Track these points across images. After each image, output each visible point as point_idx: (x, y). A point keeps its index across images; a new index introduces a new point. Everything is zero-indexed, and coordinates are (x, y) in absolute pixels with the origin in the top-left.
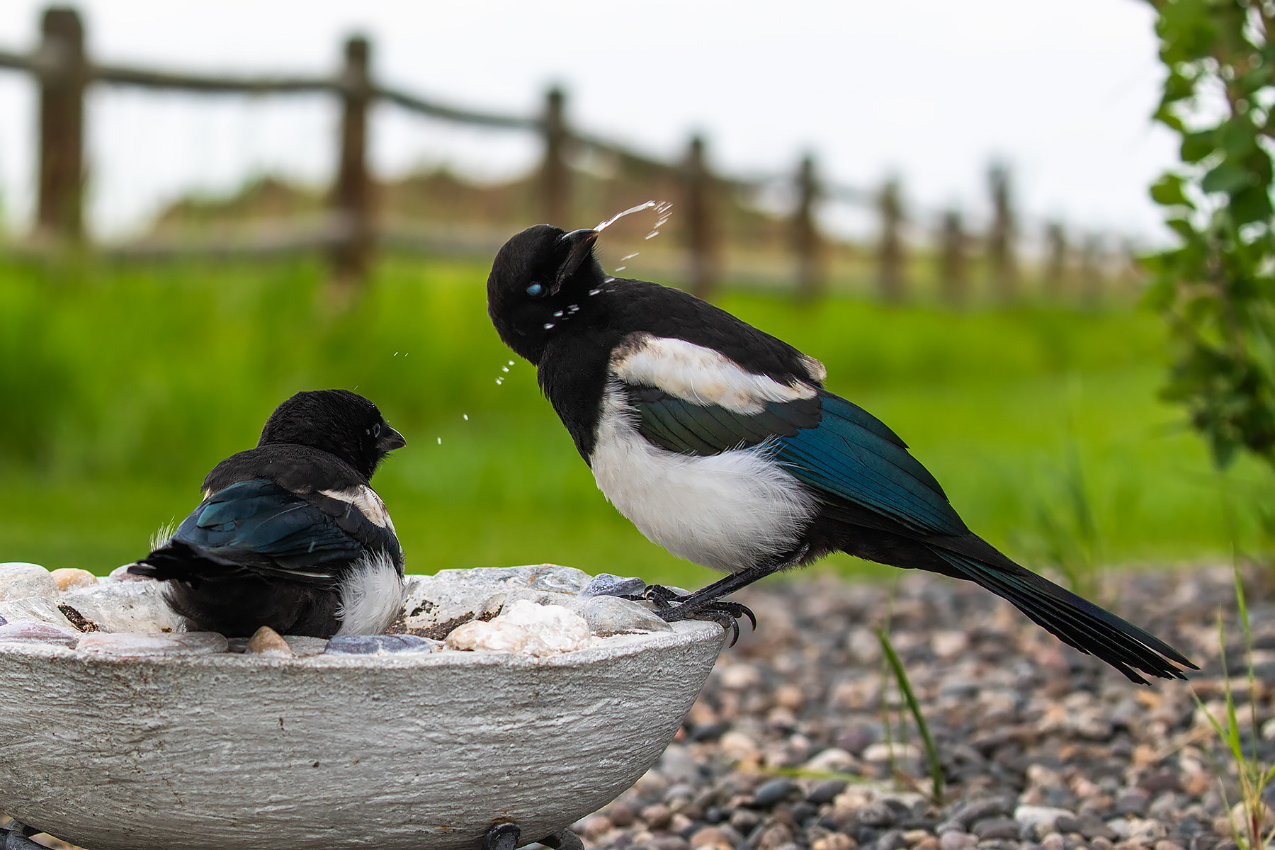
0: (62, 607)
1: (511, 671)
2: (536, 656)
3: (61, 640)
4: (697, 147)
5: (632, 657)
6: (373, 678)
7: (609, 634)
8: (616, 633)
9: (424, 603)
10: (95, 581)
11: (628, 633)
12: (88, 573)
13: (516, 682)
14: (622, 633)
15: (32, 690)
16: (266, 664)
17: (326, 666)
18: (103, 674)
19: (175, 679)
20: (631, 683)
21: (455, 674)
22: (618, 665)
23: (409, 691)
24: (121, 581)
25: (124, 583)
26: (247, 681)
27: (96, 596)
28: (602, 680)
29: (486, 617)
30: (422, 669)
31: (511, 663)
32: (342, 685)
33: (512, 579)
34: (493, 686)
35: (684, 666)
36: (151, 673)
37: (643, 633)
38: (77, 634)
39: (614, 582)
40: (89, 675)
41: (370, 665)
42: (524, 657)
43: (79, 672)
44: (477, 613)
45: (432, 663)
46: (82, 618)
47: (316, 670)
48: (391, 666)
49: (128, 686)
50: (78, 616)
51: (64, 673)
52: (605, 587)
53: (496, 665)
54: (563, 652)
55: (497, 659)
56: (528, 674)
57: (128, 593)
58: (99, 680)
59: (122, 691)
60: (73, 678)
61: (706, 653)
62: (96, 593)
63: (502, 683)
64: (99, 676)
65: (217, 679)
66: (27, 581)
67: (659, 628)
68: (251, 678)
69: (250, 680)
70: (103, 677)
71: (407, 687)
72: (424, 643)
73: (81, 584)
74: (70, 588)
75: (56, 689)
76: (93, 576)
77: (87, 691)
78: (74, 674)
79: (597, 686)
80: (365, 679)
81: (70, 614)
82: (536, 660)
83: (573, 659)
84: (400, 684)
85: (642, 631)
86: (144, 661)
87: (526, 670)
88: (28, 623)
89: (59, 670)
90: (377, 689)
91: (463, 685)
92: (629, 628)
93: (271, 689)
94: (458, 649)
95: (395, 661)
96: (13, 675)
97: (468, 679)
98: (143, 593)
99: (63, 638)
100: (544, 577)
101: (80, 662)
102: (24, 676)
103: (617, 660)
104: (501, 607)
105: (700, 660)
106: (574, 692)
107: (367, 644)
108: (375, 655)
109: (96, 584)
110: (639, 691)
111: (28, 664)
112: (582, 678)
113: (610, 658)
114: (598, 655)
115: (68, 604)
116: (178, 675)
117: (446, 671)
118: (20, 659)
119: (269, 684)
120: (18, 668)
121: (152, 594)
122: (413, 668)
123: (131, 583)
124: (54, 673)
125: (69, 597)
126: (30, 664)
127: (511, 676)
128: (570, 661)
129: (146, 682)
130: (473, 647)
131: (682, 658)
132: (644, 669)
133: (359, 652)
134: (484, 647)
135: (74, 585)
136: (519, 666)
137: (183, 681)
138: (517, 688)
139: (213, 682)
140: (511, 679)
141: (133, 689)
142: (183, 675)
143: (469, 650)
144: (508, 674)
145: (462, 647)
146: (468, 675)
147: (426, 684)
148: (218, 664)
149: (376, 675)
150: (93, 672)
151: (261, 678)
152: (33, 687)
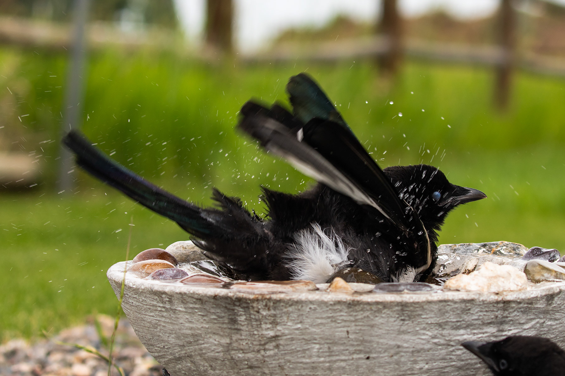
1: (482, 303)
2: (496, 294)
5: (552, 295)
6: (401, 308)
7: (539, 282)
8: (542, 281)
11: (549, 281)
13: (484, 310)
14: (546, 281)
15: (202, 314)
16: (339, 299)
17: (374, 300)
18: (244, 305)
19: (286, 308)
20: (552, 310)
21: (449, 305)
23: (422, 315)
26: (328, 309)
28: (535, 308)
29: (467, 272)
30: (430, 302)
31: (481, 299)
32: (383, 312)
33: (482, 250)
34: (472, 312)
36: (272, 304)
37: (558, 282)
39: (541, 252)
40: (235, 305)
41: (400, 300)
42: (489, 295)
43: (229, 304)
44: (463, 271)
45: (436, 299)
47: (368, 303)
48: (411, 301)
49: (258, 312)
51: (221, 305)
52: (536, 255)
53: (472, 300)
54: (512, 292)
55: (474, 297)
56: (491, 305)
59: (255, 315)
60: (226, 307)
63: (476, 310)
64: (241, 306)
65: (310, 308)
68: (330, 307)
69: (330, 309)
71: (420, 313)
75: (217, 314)
78: (227, 305)
79: (531, 312)
80: (397, 308)
82: (496, 297)
83: (518, 297)
84: (417, 311)
85: (558, 280)
86: (267, 297)
87: (490, 303)
89: (218, 303)
90: (403, 314)
91: (454, 311)
92: (550, 278)
93: (342, 314)
94: (450, 290)
95: (414, 298)
96: (191, 306)
97: (456, 308)
100: (500, 249)
102: (198, 306)
104: (476, 266)
106: (518, 316)
108: (402, 295)
110: (556, 315)
111: (200, 299)
112: (522, 308)
113: (539, 296)
114: (532, 294)
116: (287, 306)
117: (444, 304)
118: (196, 296)
119: (341, 311)
120: (194, 302)
122: (423, 302)
124: (215, 304)
127: (481, 306)
128: (516, 297)
129: (269, 309)
130: (460, 289)
132: (559, 302)
134: (466, 289)
136: (486, 301)
137: (290, 309)
138: (485, 313)
139: (308, 310)
140: (481, 308)
141: (261, 314)
142: (291, 306)
143: (458, 290)
144: (479, 305)
145: (452, 289)
146: (456, 306)
147: (432, 311)
148: (311, 300)
149: (403, 306)
150: (238, 304)
151: (336, 308)
152: (204, 312)
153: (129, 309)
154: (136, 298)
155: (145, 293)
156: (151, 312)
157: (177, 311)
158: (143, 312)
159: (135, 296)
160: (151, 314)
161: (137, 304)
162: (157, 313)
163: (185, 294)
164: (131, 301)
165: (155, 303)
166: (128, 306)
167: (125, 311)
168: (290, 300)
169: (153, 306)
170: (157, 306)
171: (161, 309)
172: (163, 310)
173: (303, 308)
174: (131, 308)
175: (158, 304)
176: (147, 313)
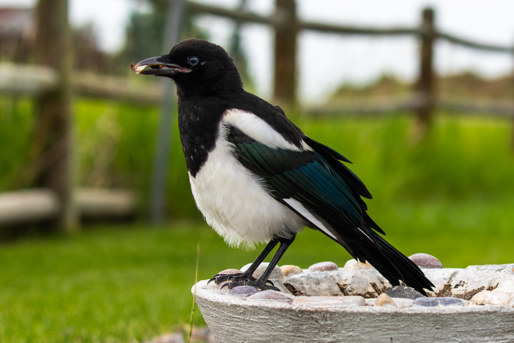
0: (286, 284)
1: (503, 315)
3: (285, 300)
6: (436, 318)
9: (460, 282)
10: (301, 271)
12: (298, 267)
13: (505, 320)
15: (271, 324)
16: (384, 311)
17: (413, 312)
18: (305, 316)
19: (340, 319)
21: (475, 316)
23: (453, 324)
25: (315, 272)
26: (375, 319)
27: (302, 279)
29: (490, 289)
30: (460, 314)
31: (502, 311)
32: (421, 322)
33: (503, 270)
34: (494, 322)
36: (328, 316)
38: (293, 297)
40: (298, 317)
41: (434, 312)
42: (509, 308)
43: (293, 315)
44: (486, 287)
45: (465, 311)
46: (295, 289)
47: (408, 315)
48: (444, 312)
49: (317, 322)
50: (293, 288)
51: (286, 316)
53: (495, 312)
55: (496, 309)
56: (511, 316)
57: (317, 277)
58: (303, 319)
59: (314, 324)
60: (290, 318)
62: (302, 277)
63: (498, 321)
64: (303, 317)
65: (360, 319)
68: (377, 318)
69: (377, 320)
70: (306, 318)
71: (452, 323)
72: (460, 301)
73: (295, 273)
74: (289, 274)
75: (283, 324)
76: (300, 269)
77: (297, 324)
78: (291, 316)
80: (432, 319)
81: (289, 287)
84: (449, 321)
86: (325, 310)
87: (510, 314)
88: (269, 292)
89: (284, 314)
90: (438, 324)
91: (480, 322)
93: (387, 323)
94: (477, 304)
95: (447, 310)
96: (262, 317)
97: (482, 319)
98: (325, 277)
99: (286, 299)
101: (294, 311)
102: (267, 317)
104: (498, 284)
107: (433, 302)
108: (437, 307)
109: (302, 273)
111: (269, 312)
115: (288, 282)
116: (341, 317)
117: (471, 315)
118: (266, 309)
119: (386, 321)
120: (264, 314)
121: (329, 278)
122: (455, 313)
123: (319, 272)
124: (281, 316)
125: (289, 279)
126: (270, 311)
127: (502, 317)
129: (326, 320)
130: (484, 303)
133: (429, 305)
134: (490, 303)
135: (291, 273)
136: (506, 312)
137: (344, 320)
138: (506, 323)
139: (359, 320)
140: (503, 319)
141: (320, 324)
142: (344, 317)
143: (482, 304)
144: (501, 316)
145: (478, 303)
146: (482, 317)
147: (461, 321)
148: (361, 312)
149: (437, 317)
150: (300, 315)
151: (382, 318)
152: (272, 323)
153: (210, 320)
154: (215, 310)
155: (223, 306)
156: (228, 322)
157: (249, 322)
158: (222, 322)
159: (215, 309)
160: (229, 324)
161: (217, 315)
162: (233, 323)
163: (257, 307)
164: (211, 313)
165: (231, 315)
166: (208, 317)
167: (206, 321)
168: (344, 312)
169: (230, 317)
170: (233, 317)
171: (236, 320)
172: (238, 320)
173: (355, 319)
174: (211, 319)
175: (234, 316)
176: (225, 323)
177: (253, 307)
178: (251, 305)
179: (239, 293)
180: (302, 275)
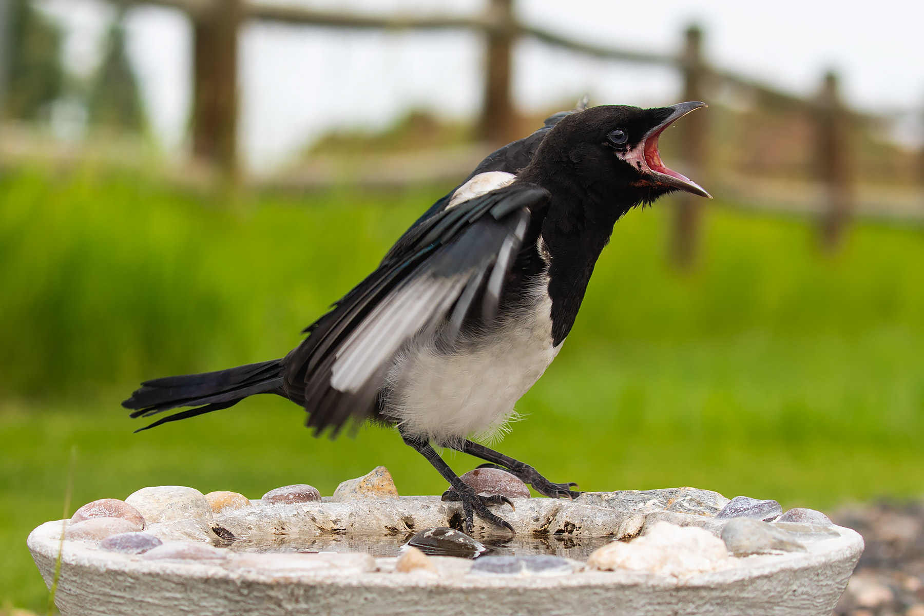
0: (216, 529)
1: (651, 590)
2: (674, 576)
3: (216, 561)
4: (831, 81)
5: (767, 577)
6: (517, 598)
7: (746, 555)
8: (752, 553)
9: (567, 524)
10: (248, 503)
11: (763, 554)
12: (241, 495)
13: (655, 602)
14: (758, 553)
15: (186, 609)
16: (413, 584)
17: (471, 586)
18: (256, 594)
19: (325, 598)
20: (768, 602)
21: (595, 594)
22: (754, 585)
23: (551, 610)
24: (273, 504)
25: (275, 505)
26: (395, 600)
27: (249, 518)
28: (739, 599)
29: (627, 538)
30: (565, 589)
31: (651, 583)
32: (487, 604)
33: (652, 502)
34: (634, 605)
35: (818, 586)
36: (301, 592)
37: (778, 554)
39: (750, 504)
40: (241, 594)
41: (514, 585)
42: (665, 576)
43: (232, 592)
44: (620, 535)
45: (574, 582)
47: (462, 591)
48: (534, 586)
49: (280, 606)
50: (229, 536)
51: (217, 593)
52: (742, 509)
53: (635, 585)
54: (701, 572)
55: (637, 580)
56: (667, 594)
57: (280, 516)
58: (251, 599)
59: (274, 610)
60: (226, 598)
61: (839, 574)
62: (249, 515)
63: (643, 602)
64: (251, 596)
65: (366, 599)
66: (181, 503)
67: (794, 548)
68: (399, 597)
69: (399, 601)
70: (256, 597)
71: (550, 606)
72: (566, 563)
73: (234, 506)
74: (223, 510)
75: (212, 609)
76: (246, 499)
77: (240, 610)
78: (228, 594)
79: (733, 605)
80: (510, 598)
82: (674, 581)
83: (711, 579)
84: (543, 603)
85: (778, 552)
86: (295, 581)
87: (665, 590)
88: (183, 545)
89: (213, 589)
90: (521, 608)
91: (604, 604)
92: (765, 549)
93: (419, 608)
94: (599, 569)
95: (539, 581)
96: (168, 595)
97: (609, 599)
98: (294, 516)
99: (217, 558)
100: (682, 499)
101: (233, 582)
102: (178, 596)
103: (753, 580)
104: (641, 528)
105: (833, 580)
106: (712, 611)
107: (511, 565)
108: (518, 575)
109: (249, 506)
110: (774, 610)
111: (182, 584)
112: (719, 598)
113: (747, 578)
114: (735, 575)
115: (222, 525)
116: (328, 595)
117: (587, 591)
118: (176, 579)
119: (416, 603)
120: (173, 588)
121: (303, 517)
122: (554, 588)
123: (283, 505)
124: (207, 593)
125: (223, 519)
126: (186, 584)
127: (650, 596)
128: (708, 581)
129: (297, 601)
130: (614, 567)
131: (816, 578)
132: (779, 589)
133: (503, 572)
134: (624, 567)
135: (227, 507)
136: (658, 586)
137: (332, 600)
138: (657, 607)
139: (362, 601)
140: (651, 599)
141: (284, 608)
142: (333, 595)
143: (610, 570)
144: (647, 594)
145: (603, 568)
146: (609, 594)
147: (568, 603)
148: (367, 585)
149: (519, 594)
150: (245, 592)
151: (408, 598)
152: (188, 606)
153: (64, 600)
154: (75, 581)
155: (91, 573)
156: (101, 605)
157: (144, 604)
158: (88, 606)
159: (74, 578)
160: (101, 609)
162: (111, 607)
163: (158, 575)
164: (67, 587)
165: (107, 590)
166: (62, 595)
167: (57, 604)
168: (332, 585)
169: (105, 594)
170: (111, 596)
171: (117, 600)
172: (121, 601)
173: (354, 599)
174: (67, 598)
175: (113, 593)
176: (94, 607)
177: (150, 574)
178: (146, 570)
179: (123, 548)
180: (249, 512)
